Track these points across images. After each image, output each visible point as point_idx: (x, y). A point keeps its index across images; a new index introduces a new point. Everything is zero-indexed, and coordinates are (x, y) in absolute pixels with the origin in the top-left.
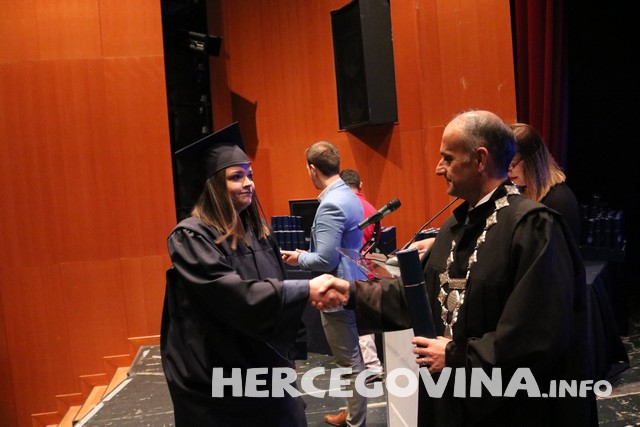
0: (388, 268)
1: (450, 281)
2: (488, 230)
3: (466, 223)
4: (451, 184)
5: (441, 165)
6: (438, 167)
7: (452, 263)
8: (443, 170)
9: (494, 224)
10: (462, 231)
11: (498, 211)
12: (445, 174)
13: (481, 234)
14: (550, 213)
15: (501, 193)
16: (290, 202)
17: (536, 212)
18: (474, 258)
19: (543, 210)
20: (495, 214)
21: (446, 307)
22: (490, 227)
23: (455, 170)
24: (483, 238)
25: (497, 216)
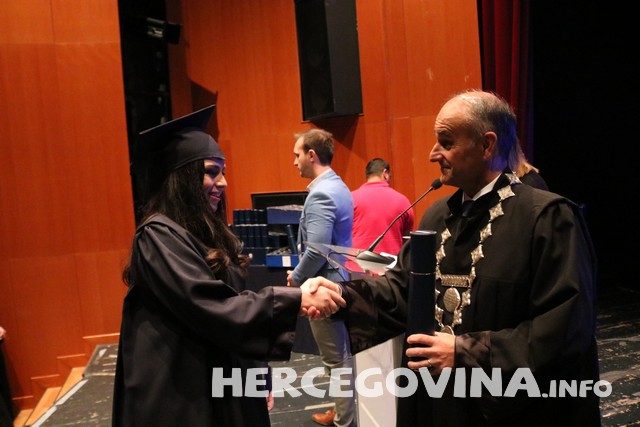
0: (359, 262)
1: (443, 277)
2: (492, 222)
3: (464, 215)
4: (449, 172)
5: (436, 150)
6: (432, 153)
7: (444, 258)
8: (439, 157)
9: (500, 216)
10: (459, 224)
11: (503, 201)
12: (441, 160)
13: (485, 226)
14: (569, 205)
15: (503, 183)
16: (252, 195)
17: (555, 203)
18: (478, 253)
19: (562, 201)
20: (499, 205)
21: (443, 307)
22: (496, 219)
23: (455, 156)
24: (488, 231)
25: (502, 206)
